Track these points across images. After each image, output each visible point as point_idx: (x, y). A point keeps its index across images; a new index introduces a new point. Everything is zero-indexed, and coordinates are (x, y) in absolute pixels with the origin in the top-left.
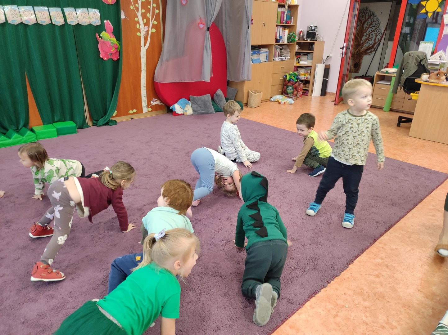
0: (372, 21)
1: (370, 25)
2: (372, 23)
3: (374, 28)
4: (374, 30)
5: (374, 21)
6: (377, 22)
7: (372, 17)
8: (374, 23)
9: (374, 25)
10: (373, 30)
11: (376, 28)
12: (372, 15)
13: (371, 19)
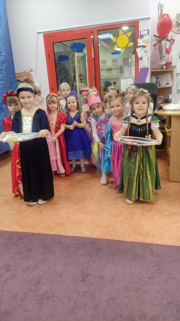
0: (61, 69)
1: (60, 73)
2: (61, 70)
3: (64, 75)
4: (65, 77)
5: (62, 69)
6: (65, 69)
7: (59, 65)
8: (63, 70)
9: (63, 73)
10: (63, 77)
11: (66, 75)
12: (59, 63)
13: (59, 68)
